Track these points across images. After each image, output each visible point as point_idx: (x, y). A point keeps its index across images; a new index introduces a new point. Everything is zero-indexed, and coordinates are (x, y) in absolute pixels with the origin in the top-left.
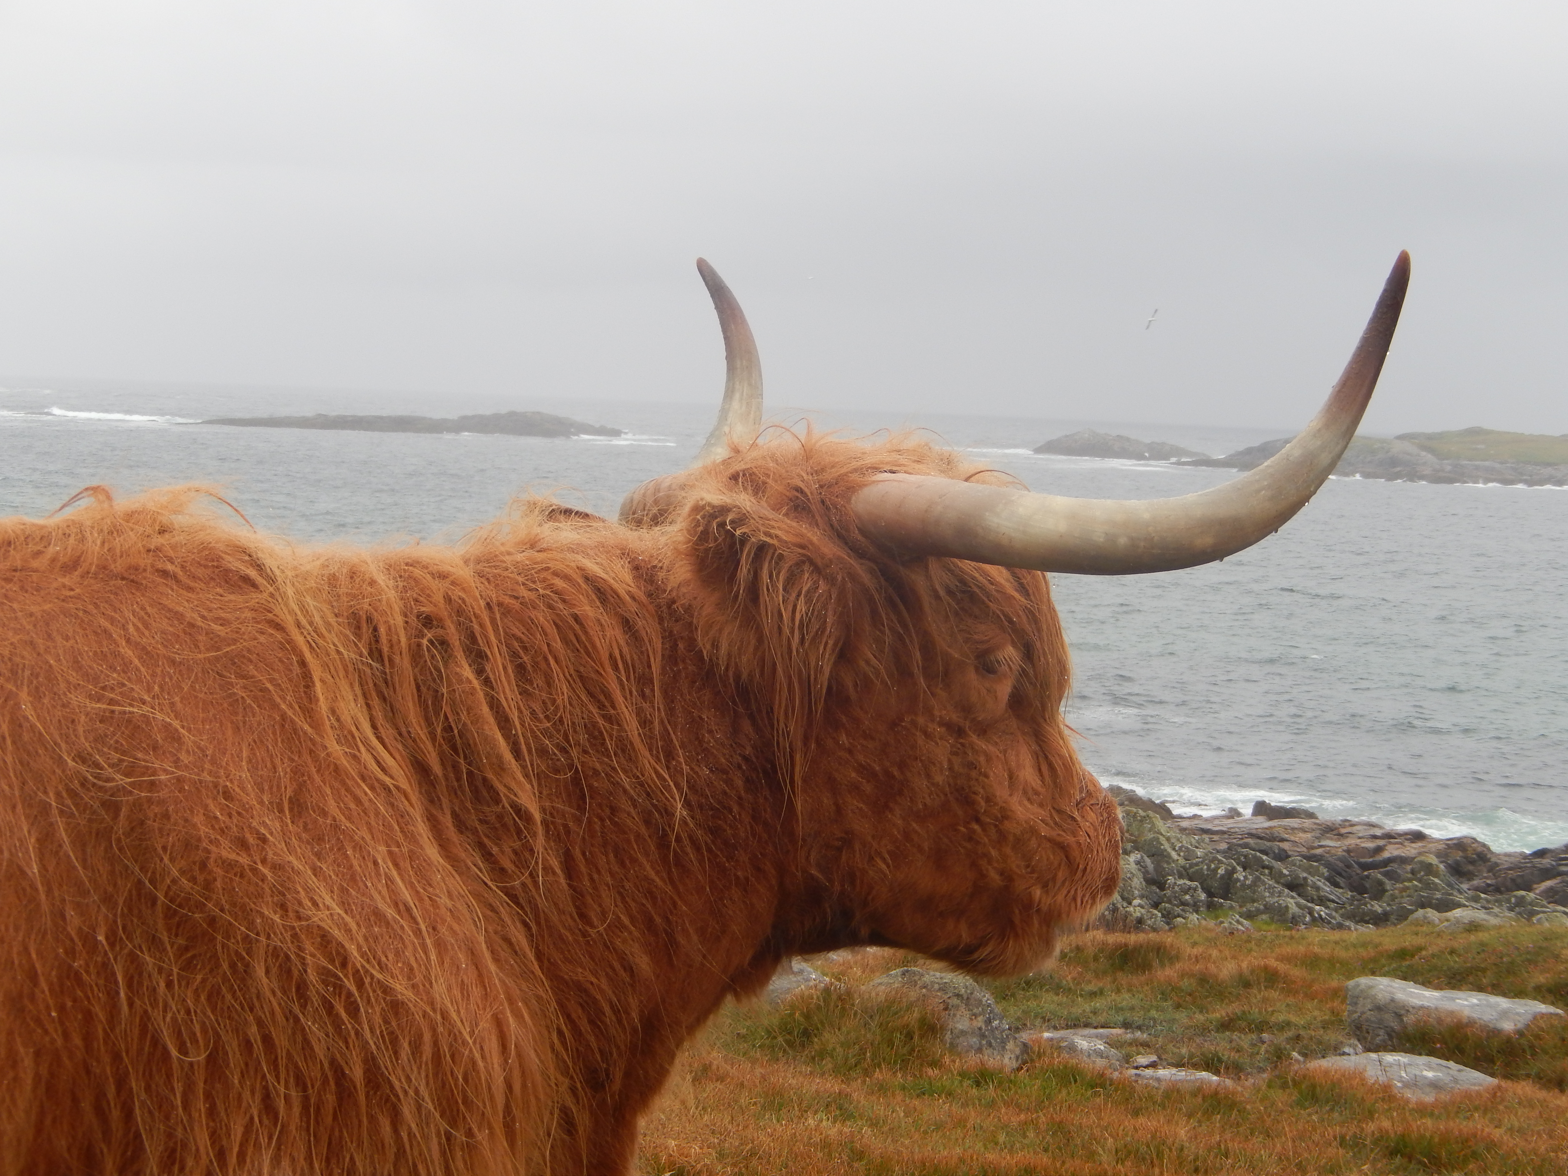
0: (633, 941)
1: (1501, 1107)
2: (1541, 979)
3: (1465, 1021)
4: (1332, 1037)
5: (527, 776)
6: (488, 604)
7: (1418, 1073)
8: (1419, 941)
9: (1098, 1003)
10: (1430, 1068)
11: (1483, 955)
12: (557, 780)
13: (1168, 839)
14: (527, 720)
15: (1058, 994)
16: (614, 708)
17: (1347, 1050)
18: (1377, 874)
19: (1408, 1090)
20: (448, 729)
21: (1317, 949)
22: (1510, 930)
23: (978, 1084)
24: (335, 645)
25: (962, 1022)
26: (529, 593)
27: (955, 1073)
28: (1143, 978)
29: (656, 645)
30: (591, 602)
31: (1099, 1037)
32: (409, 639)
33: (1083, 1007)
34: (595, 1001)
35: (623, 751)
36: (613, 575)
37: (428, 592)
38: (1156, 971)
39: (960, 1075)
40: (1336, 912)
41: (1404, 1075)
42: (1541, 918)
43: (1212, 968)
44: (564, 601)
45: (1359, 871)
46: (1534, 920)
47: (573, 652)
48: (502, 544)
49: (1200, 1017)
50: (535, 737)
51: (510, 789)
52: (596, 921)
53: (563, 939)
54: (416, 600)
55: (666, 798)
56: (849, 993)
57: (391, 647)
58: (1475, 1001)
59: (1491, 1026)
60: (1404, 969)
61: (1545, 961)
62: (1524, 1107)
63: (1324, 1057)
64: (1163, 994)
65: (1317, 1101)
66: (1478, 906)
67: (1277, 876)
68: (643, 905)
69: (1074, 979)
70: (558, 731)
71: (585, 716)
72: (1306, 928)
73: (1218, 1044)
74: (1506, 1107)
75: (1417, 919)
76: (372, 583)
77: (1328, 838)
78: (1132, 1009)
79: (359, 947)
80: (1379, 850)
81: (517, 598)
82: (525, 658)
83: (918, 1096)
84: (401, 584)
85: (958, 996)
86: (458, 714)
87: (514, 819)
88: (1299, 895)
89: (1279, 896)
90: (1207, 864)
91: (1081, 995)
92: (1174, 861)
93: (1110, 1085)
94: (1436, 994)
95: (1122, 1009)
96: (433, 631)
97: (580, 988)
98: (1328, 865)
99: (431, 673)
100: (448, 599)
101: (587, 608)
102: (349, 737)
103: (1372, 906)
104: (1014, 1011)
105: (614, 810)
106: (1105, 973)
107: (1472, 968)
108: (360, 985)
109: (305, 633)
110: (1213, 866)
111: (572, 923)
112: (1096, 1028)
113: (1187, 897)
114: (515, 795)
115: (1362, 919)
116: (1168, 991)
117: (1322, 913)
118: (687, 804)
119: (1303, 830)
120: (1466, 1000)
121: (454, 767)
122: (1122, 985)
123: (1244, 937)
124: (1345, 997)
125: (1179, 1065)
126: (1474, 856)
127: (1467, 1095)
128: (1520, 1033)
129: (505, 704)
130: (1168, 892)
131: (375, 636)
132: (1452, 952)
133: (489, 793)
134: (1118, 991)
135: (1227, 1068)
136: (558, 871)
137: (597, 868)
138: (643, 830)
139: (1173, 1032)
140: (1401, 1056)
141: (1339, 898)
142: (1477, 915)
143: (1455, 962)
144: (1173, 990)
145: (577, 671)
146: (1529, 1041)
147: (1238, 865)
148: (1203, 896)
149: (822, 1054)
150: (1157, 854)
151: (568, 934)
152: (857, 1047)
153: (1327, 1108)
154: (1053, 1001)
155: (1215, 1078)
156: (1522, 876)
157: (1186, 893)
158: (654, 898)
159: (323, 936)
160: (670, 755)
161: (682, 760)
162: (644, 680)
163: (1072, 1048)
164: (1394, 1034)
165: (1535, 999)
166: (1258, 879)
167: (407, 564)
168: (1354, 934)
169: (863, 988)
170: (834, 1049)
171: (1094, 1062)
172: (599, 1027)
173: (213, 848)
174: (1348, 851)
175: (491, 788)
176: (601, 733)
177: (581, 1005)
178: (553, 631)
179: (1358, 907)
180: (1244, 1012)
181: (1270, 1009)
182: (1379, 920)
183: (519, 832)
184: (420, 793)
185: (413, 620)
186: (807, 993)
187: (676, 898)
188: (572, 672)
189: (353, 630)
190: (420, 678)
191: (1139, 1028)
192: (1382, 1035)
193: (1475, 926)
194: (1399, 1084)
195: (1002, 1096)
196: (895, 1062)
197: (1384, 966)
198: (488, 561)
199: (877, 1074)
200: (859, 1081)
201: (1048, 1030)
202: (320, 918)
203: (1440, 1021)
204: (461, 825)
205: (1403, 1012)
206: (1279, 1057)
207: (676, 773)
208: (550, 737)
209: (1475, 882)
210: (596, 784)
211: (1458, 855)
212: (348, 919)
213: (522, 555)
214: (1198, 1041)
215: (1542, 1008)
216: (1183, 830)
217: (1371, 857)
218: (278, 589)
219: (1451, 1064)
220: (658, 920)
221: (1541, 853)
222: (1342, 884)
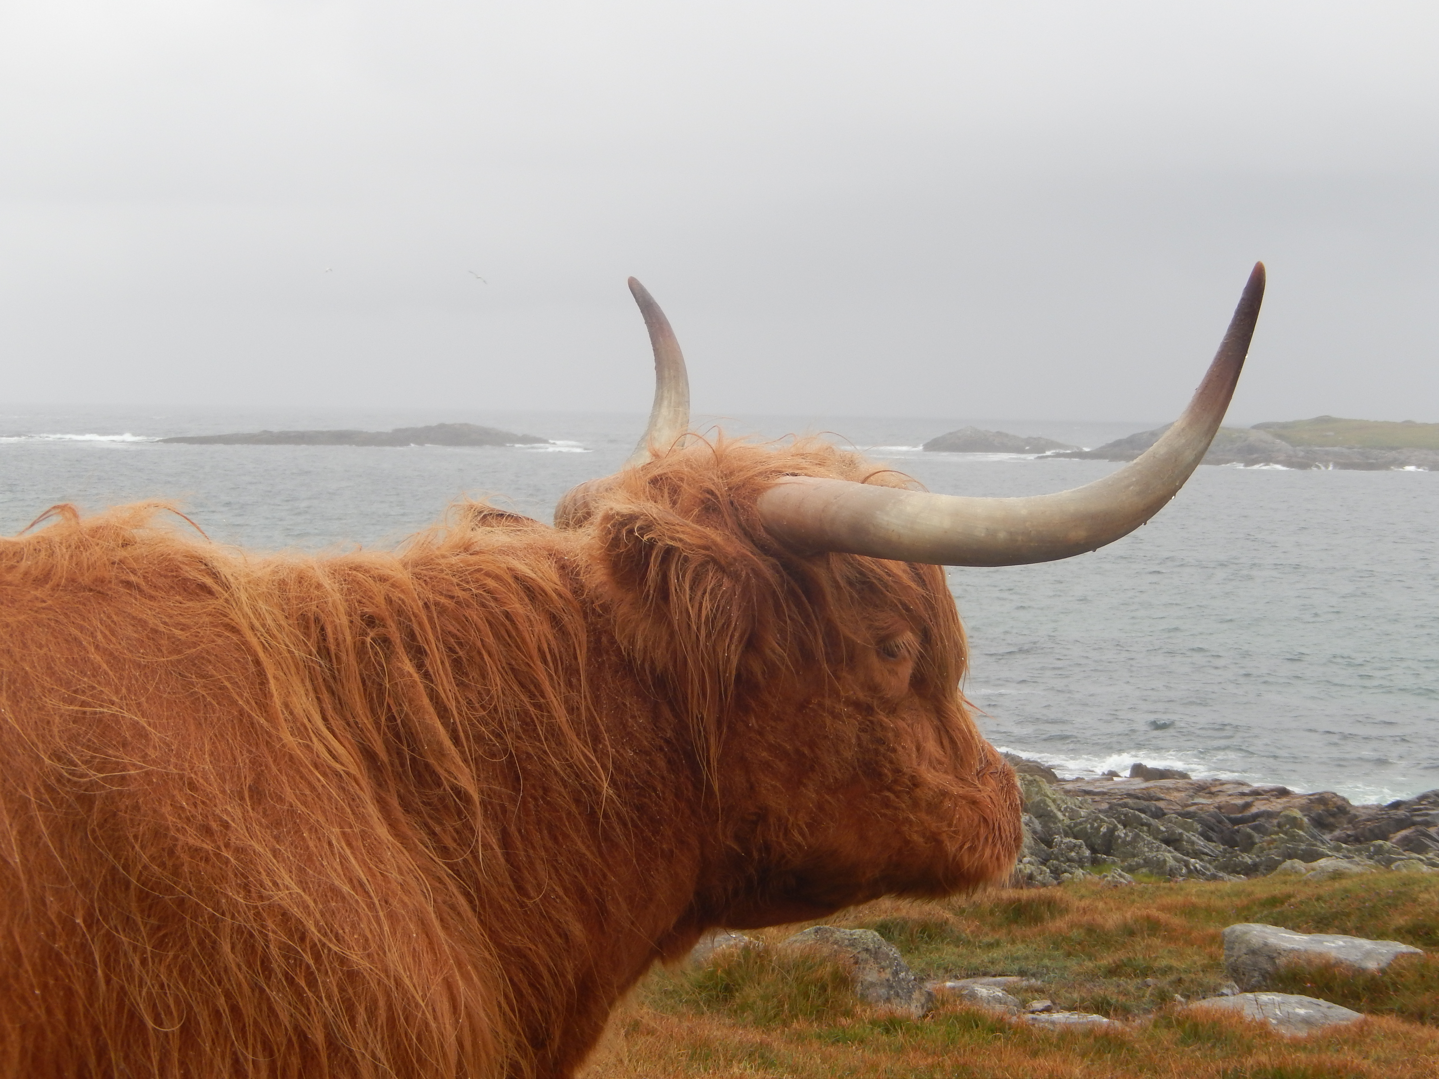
0: (567, 910)
1: (1368, 1041)
2: (1400, 921)
3: (1332, 961)
4: (1211, 979)
5: (465, 761)
6: (425, 604)
7: (1290, 1010)
8: (1288, 889)
9: (995, 954)
10: (1302, 1005)
11: (1347, 901)
12: (494, 764)
13: (1054, 801)
14: (464, 709)
15: (958, 947)
16: (543, 697)
17: (1225, 991)
18: (1246, 829)
19: (1282, 1027)
20: (392, 718)
21: (1194, 899)
22: (1371, 877)
23: (887, 1031)
24: (287, 646)
25: (871, 975)
26: (464, 593)
27: (866, 1021)
28: (1035, 930)
29: (581, 639)
30: (521, 600)
31: (997, 984)
32: (353, 638)
33: (981, 958)
34: (534, 966)
35: (553, 735)
36: (541, 575)
37: (370, 594)
38: (1048, 923)
39: (871, 1023)
40: (1210, 863)
41: (1278, 1012)
42: (1399, 865)
43: (1099, 919)
44: (496, 599)
45: (1230, 826)
46: (1393, 867)
47: (504, 646)
48: (438, 548)
49: (1089, 965)
50: (472, 725)
51: (449, 773)
52: (532, 894)
53: (502, 910)
54: (360, 602)
55: (594, 779)
56: (767, 950)
57: (338, 645)
58: (1341, 943)
59: (1357, 965)
60: (1275, 915)
61: (1404, 905)
62: (1389, 1039)
63: (1204, 998)
64: (1054, 943)
65: (1199, 1039)
66: (1340, 855)
67: (1154, 832)
68: (576, 877)
69: (972, 932)
70: (493, 719)
71: (517, 704)
72: (1184, 880)
73: (1106, 989)
74: (1372, 1040)
75: (1285, 869)
76: (319, 586)
77: (1200, 796)
78: (1027, 958)
79: (317, 924)
80: (1247, 806)
81: (452, 597)
82: (461, 653)
83: (833, 1043)
84: (345, 587)
85: (867, 950)
86: (400, 705)
87: (455, 801)
88: (1175, 849)
89: (1157, 851)
90: (1090, 823)
91: (980, 947)
92: (1060, 821)
93: (1009, 1029)
94: (1305, 937)
95: (1018, 959)
96: (375, 630)
97: (519, 953)
98: (1201, 821)
99: (375, 668)
100: (389, 601)
101: (518, 605)
102: (302, 729)
103: (1243, 858)
104: (919, 963)
105: (546, 790)
106: (1000, 926)
107: (1337, 912)
108: (317, 957)
109: (259, 635)
110: (1096, 825)
111: (510, 895)
112: (994, 976)
113: (1073, 854)
114: (456, 779)
115: (1234, 869)
116: (1057, 941)
117: (1197, 865)
118: (613, 783)
119: (1178, 790)
120: (1333, 943)
121: (398, 754)
122: (1016, 937)
123: (1127, 889)
124: (1222, 943)
125: (1071, 1009)
126: (1335, 809)
127: (1337, 1030)
128: (1383, 971)
129: (443, 695)
130: (1055, 850)
131: (323, 635)
132: (1319, 898)
133: (431, 778)
134: (1013, 942)
135: (1115, 1010)
136: (496, 847)
137: (532, 844)
138: (574, 808)
139: (1065, 978)
140: (1275, 995)
141: (1212, 851)
142: (1340, 864)
143: (1322, 907)
144: (1063, 940)
145: (510, 664)
146: (1391, 978)
147: (1119, 823)
148: (1087, 853)
149: (744, 1007)
150: (1044, 815)
151: (507, 906)
152: (775, 1000)
153: (1209, 1045)
154: (954, 953)
155: (1105, 1020)
156: (1379, 827)
157: (1071, 850)
158: (585, 872)
159: (284, 914)
160: (596, 739)
161: (607, 743)
162: (571, 671)
163: (973, 996)
164: (1267, 975)
165: (1395, 939)
166: (1137, 836)
167: (351, 568)
168: (1229, 884)
169: (780, 945)
170: (755, 1002)
171: (993, 1008)
172: (538, 989)
173: (180, 836)
174: (1219, 808)
175: (433, 773)
176: (532, 719)
177: (521, 969)
178: (486, 629)
179: (1230, 859)
180: (1130, 959)
181: (1153, 955)
182: (1250, 871)
183: (459, 813)
184: (369, 778)
185: (357, 619)
186: (727, 952)
187: (606, 870)
188: (504, 665)
189: (302, 630)
190: (365, 673)
191: (1034, 975)
192: (1256, 977)
193: (1339, 874)
194: (1274, 1021)
195: (910, 1042)
196: (811, 1013)
197: (1256, 913)
198: (425, 564)
199: (795, 1025)
200: (779, 1031)
201: (950, 980)
202: (280, 897)
203: (1309, 962)
204: (407, 807)
205: (1275, 955)
206: (1163, 1000)
207: (602, 755)
208: (487, 724)
209: (1337, 833)
210: (529, 767)
211: (1320, 809)
212: (306, 897)
213: (456, 558)
214: (1088, 986)
215: (1403, 948)
216: (1067, 792)
217: (1240, 812)
218: (233, 595)
219: (1321, 1001)
220: (589, 890)
221: (1396, 805)
222: (1215, 839)
